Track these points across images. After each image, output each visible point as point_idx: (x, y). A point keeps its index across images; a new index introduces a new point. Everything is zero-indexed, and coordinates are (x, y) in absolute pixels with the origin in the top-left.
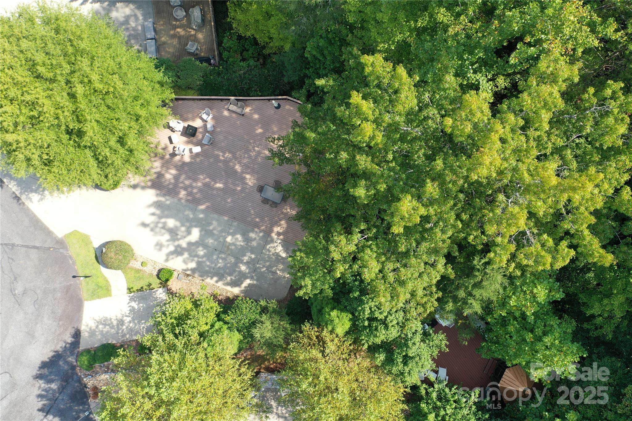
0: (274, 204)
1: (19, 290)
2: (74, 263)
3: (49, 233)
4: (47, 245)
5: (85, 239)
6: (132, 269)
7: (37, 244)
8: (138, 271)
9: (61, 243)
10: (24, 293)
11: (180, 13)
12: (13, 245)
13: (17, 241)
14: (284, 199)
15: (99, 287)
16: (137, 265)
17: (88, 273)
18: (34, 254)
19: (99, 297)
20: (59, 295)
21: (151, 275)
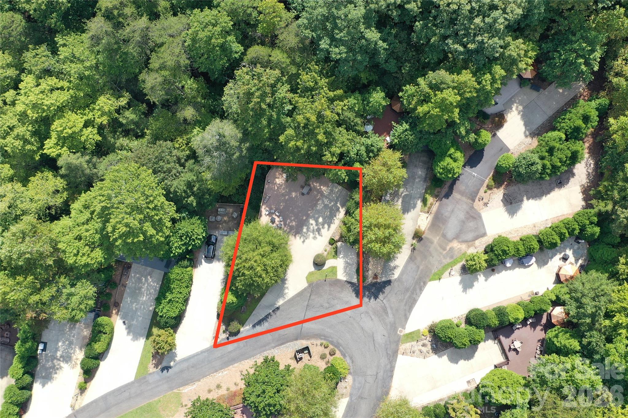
0: (310, 190)
1: (327, 305)
2: (320, 280)
3: (305, 290)
4: (310, 291)
5: (311, 274)
6: (327, 256)
7: (309, 295)
8: (328, 253)
9: (311, 285)
10: (328, 303)
11: (219, 218)
12: (307, 305)
13: (306, 303)
14: (309, 185)
15: (332, 271)
16: (326, 253)
17: (325, 275)
18: (312, 297)
19: (336, 272)
20: (332, 289)
21: (331, 248)
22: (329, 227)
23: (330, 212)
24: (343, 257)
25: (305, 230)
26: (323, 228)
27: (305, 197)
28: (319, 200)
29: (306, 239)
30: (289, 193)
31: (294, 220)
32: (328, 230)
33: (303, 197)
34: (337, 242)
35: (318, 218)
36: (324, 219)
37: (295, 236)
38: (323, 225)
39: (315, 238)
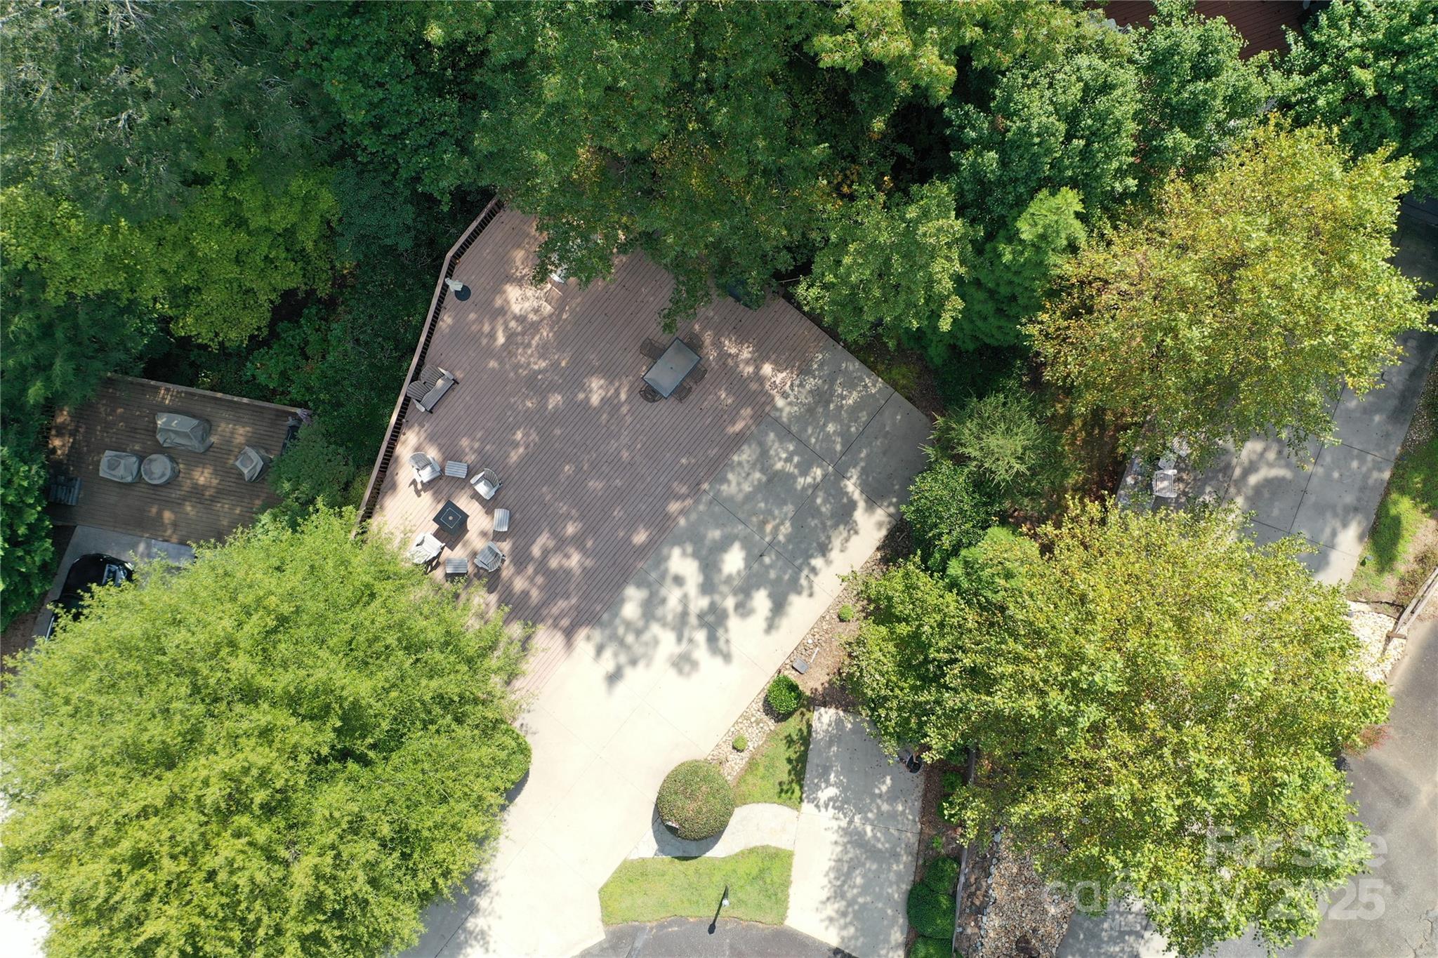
0: (697, 374)
5: (631, 872)
6: (741, 779)
8: (752, 765)
9: (620, 938)
11: (159, 468)
14: (693, 345)
15: (760, 875)
16: (737, 763)
17: (714, 894)
19: (786, 884)
21: (772, 735)
22: (779, 607)
23: (798, 522)
24: (838, 804)
25: (631, 609)
26: (743, 609)
27: (662, 411)
28: (739, 441)
29: (634, 662)
30: (573, 380)
31: (578, 542)
32: (771, 626)
33: (647, 408)
34: (812, 702)
35: (723, 546)
36: (754, 556)
37: (569, 634)
38: (745, 590)
39: (684, 663)
